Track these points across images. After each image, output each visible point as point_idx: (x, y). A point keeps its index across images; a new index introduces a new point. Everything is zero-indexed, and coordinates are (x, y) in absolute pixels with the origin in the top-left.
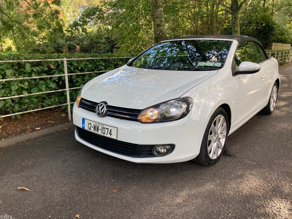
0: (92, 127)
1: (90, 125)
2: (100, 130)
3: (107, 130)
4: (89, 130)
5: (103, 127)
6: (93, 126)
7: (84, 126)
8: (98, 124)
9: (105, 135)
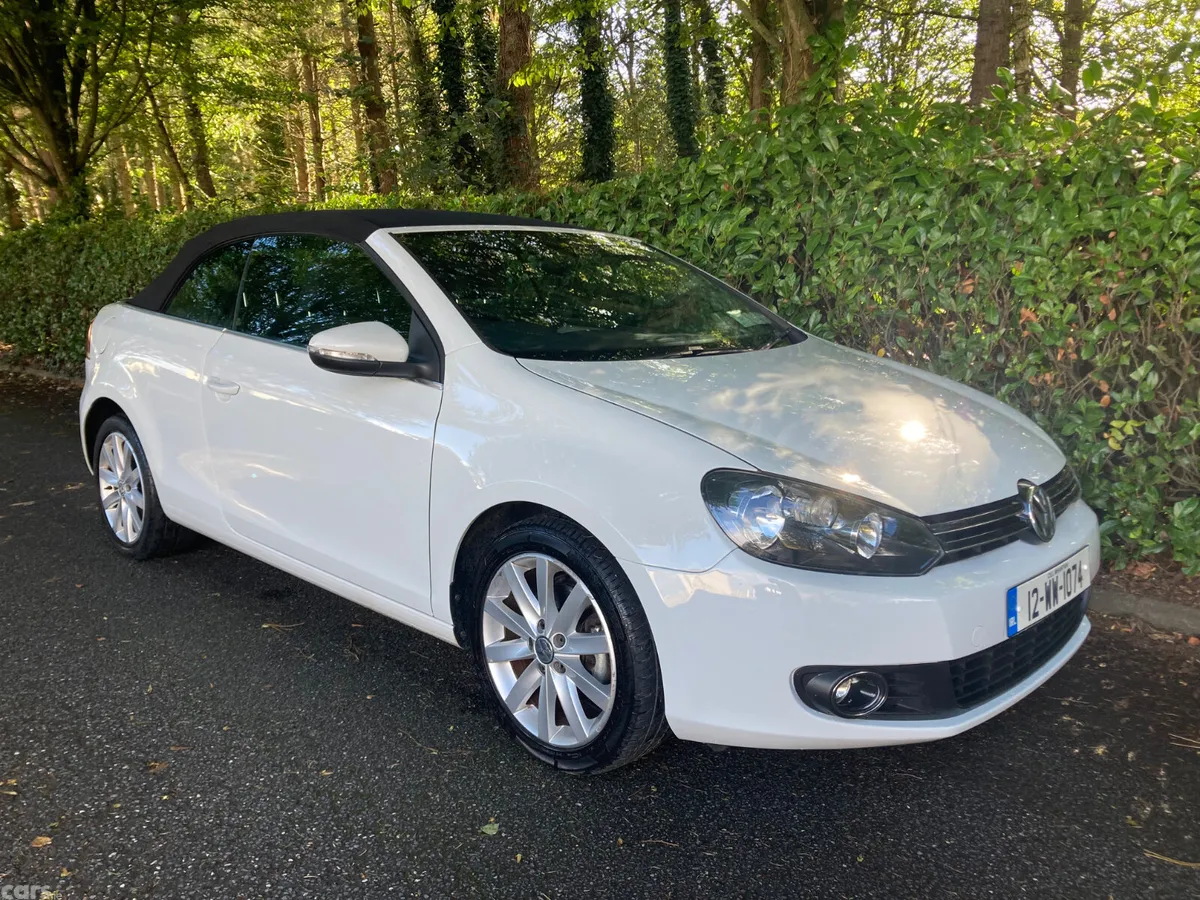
0: (1042, 599)
1: (1033, 600)
2: (1061, 588)
3: (1073, 572)
4: (1034, 621)
5: (1066, 570)
6: (1042, 593)
7: (1016, 620)
8: (1056, 571)
9: (1073, 595)
